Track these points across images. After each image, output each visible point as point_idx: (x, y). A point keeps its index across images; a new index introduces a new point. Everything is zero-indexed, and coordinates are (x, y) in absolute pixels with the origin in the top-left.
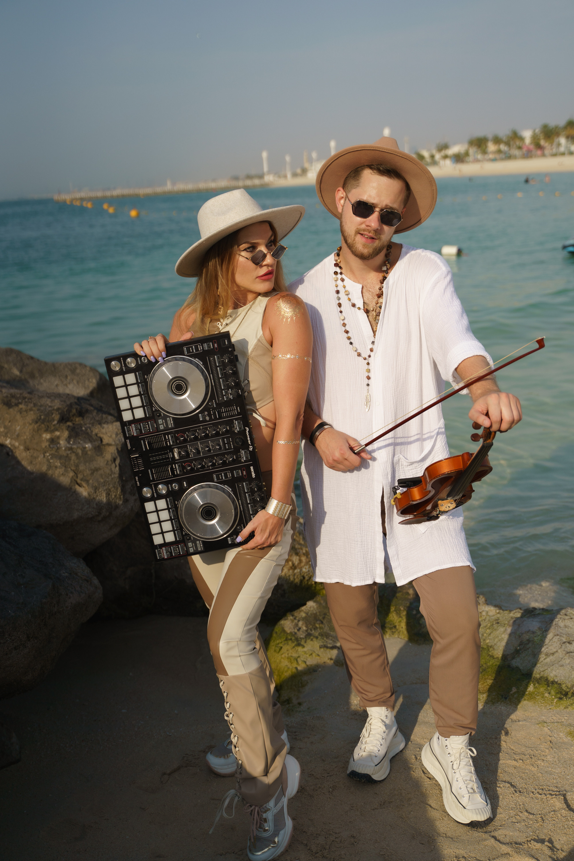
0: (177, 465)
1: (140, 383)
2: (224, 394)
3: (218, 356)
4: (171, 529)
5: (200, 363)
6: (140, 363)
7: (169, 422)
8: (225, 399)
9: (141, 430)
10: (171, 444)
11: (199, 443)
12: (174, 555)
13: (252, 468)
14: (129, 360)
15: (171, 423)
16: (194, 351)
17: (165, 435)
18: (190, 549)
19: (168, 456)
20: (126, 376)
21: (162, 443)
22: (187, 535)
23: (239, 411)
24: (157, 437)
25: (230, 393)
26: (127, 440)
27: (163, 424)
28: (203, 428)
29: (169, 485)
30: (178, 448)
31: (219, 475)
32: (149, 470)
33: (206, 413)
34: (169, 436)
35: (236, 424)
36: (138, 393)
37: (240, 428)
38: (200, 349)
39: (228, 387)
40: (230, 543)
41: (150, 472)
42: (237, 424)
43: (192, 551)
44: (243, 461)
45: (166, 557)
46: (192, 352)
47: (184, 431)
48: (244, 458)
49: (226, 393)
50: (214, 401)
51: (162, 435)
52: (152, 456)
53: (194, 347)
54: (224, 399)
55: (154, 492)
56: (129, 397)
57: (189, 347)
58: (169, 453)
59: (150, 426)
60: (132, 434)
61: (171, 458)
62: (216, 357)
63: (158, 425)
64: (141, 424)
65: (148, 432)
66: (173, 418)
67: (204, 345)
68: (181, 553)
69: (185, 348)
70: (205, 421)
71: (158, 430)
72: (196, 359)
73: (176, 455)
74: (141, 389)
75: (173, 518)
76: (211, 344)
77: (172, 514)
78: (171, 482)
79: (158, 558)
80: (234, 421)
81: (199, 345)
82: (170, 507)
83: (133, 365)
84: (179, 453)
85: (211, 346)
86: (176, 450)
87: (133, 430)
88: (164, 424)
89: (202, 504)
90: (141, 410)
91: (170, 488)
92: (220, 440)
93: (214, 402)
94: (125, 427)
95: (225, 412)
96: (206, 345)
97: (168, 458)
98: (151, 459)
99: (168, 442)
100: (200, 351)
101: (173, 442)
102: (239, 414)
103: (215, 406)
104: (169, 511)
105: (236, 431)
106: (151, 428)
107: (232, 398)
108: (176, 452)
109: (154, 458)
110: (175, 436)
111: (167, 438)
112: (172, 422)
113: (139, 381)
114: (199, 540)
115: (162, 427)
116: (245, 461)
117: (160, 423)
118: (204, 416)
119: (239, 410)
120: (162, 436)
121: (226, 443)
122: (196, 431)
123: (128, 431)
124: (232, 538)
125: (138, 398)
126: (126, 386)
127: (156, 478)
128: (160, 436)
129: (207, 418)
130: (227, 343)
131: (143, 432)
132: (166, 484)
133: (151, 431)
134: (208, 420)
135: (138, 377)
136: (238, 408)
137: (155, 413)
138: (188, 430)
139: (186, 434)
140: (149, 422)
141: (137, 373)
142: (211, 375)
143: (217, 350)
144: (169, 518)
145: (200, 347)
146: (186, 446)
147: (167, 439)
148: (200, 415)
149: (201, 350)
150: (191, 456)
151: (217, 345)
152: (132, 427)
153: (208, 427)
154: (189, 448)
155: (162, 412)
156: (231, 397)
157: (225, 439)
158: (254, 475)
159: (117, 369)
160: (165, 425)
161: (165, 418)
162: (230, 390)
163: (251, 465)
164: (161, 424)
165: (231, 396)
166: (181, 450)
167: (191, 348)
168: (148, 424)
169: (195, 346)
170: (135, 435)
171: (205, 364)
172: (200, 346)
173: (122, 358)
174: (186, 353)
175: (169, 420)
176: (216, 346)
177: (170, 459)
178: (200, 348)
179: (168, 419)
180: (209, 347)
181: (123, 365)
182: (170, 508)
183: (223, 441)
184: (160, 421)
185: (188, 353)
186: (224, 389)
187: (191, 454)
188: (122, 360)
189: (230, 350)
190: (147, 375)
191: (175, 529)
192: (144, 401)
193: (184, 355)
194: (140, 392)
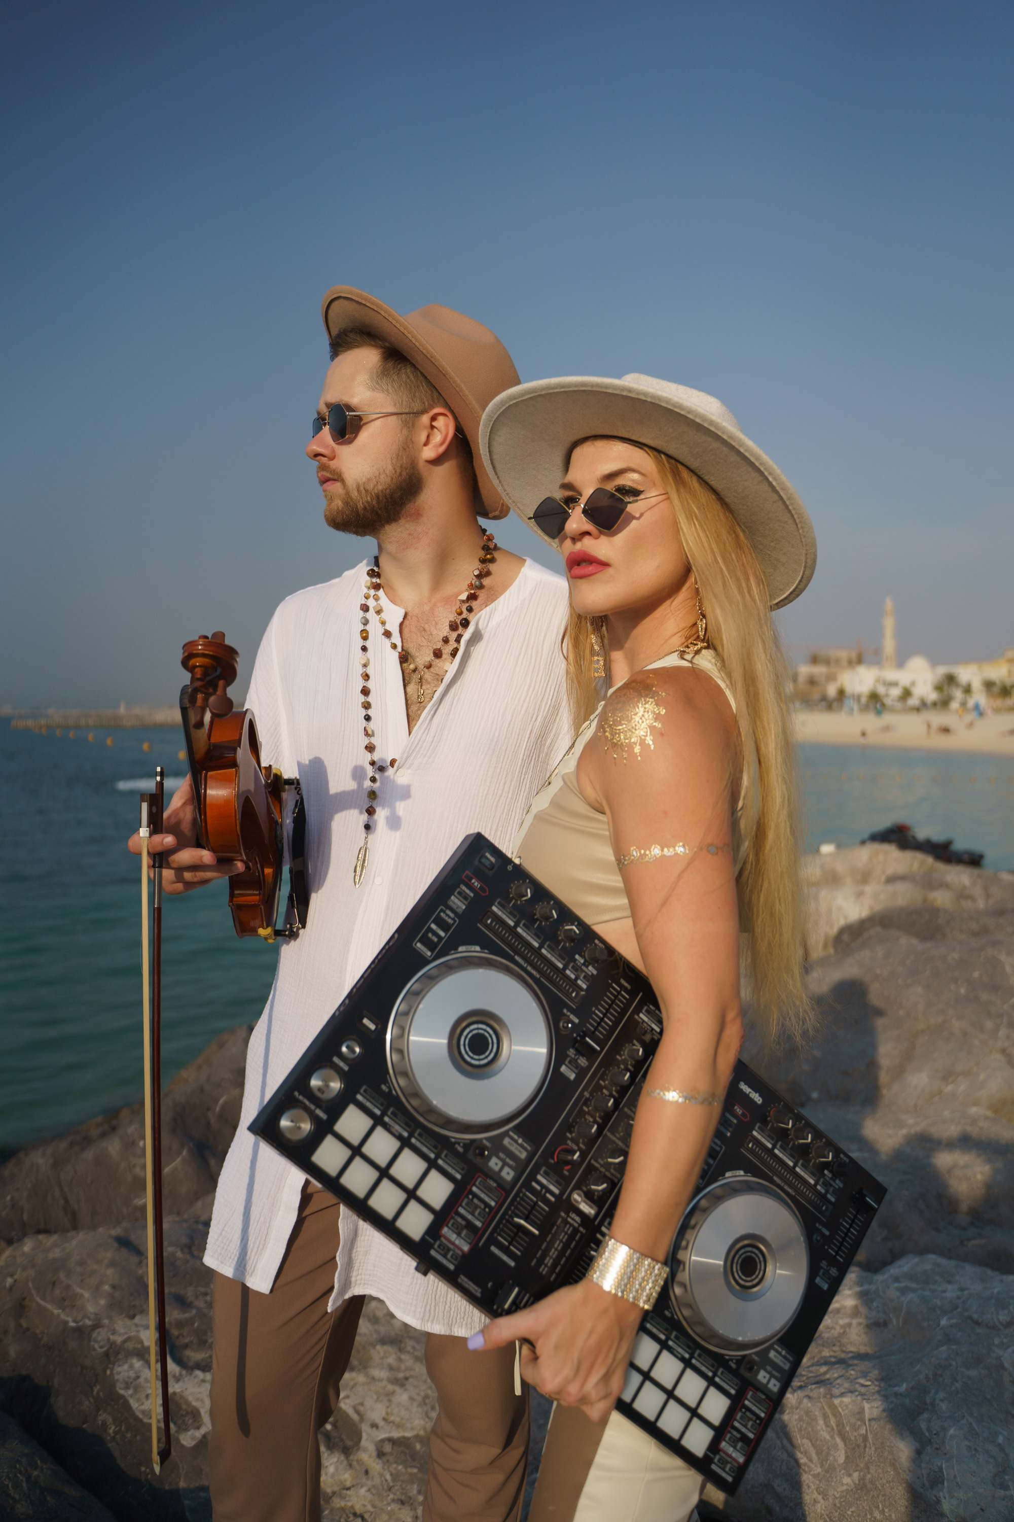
1: (384, 1113)
2: (573, 976)
3: (500, 903)
4: (704, 1384)
5: (475, 950)
6: (346, 1068)
7: (514, 1148)
8: (584, 986)
9: (470, 1226)
10: (556, 1191)
11: (609, 1134)
12: (751, 1436)
13: (743, 1086)
14: (315, 1082)
15: (519, 1148)
16: (442, 934)
17: (527, 1185)
18: (771, 1386)
19: (571, 1225)
20: (340, 1127)
21: (537, 1211)
22: (740, 1361)
23: (629, 987)
24: (516, 1208)
25: (584, 964)
26: (459, 1280)
27: (505, 1164)
28: (591, 1094)
30: (577, 1187)
33: (571, 1052)
34: (539, 1177)
35: (644, 1021)
36: (396, 1144)
38: (450, 921)
39: (568, 956)
40: (826, 1288)
42: (646, 1019)
43: (777, 1385)
45: (741, 1460)
46: (439, 942)
47: (559, 1138)
49: (576, 970)
50: (565, 1011)
51: (524, 1190)
52: (541, 1261)
53: (433, 926)
54: (581, 989)
56: (384, 1173)
57: (425, 935)
58: (568, 1216)
59: (483, 1196)
60: (460, 1253)
61: (580, 1225)
62: (494, 908)
63: (495, 1176)
64: (461, 1210)
65: (489, 1213)
66: (516, 1129)
67: (451, 903)
68: (763, 1415)
69: (419, 945)
70: (581, 1073)
71: (504, 1188)
72: (461, 949)
73: (587, 1208)
74: (397, 1128)
75: (688, 1357)
76: (464, 888)
77: (681, 1351)
79: (728, 1477)
80: (636, 1017)
81: (442, 911)
82: (662, 1338)
83: (336, 1085)
84: (589, 1196)
85: (467, 891)
86: (576, 1196)
87: (453, 1243)
88: (508, 1160)
89: (722, 1263)
93: (569, 1013)
94: (433, 1253)
95: (605, 1015)
96: (456, 901)
97: (576, 1231)
98: (543, 1270)
99: (548, 1195)
100: (453, 924)
101: (557, 1183)
102: (633, 994)
103: (576, 1021)
104: (670, 1350)
106: (487, 1199)
107: (595, 972)
108: (579, 1199)
109: (549, 1261)
110: (549, 1166)
111: (538, 1188)
112: (520, 1141)
113: (378, 1112)
114: (771, 1347)
115: (508, 1174)
117: (497, 1168)
118: (574, 1063)
119: (626, 984)
120: (525, 1195)
122: (581, 1113)
123: (445, 1256)
124: (823, 1274)
125: (408, 1156)
126: (356, 1151)
128: (522, 1199)
129: (583, 1062)
130: (493, 859)
131: (479, 1224)
133: (493, 1204)
134: (587, 1063)
135: (368, 1104)
136: (622, 981)
137: (470, 1155)
138: (568, 1126)
139: (567, 1138)
140: (474, 1189)
141: (359, 1097)
142: (517, 958)
143: (484, 891)
144: (681, 1366)
145: (447, 915)
146: (590, 1169)
147: (541, 1190)
148: (563, 1069)
149: (453, 919)
150: (616, 1177)
151: (479, 879)
152: (447, 1239)
153: (598, 1081)
154: (597, 1165)
155: (481, 1140)
156: (591, 970)
158: (757, 1098)
159: (306, 1126)
160: (511, 1162)
161: (497, 1146)
162: (577, 957)
164: (502, 1169)
165: (590, 968)
166: (586, 1187)
167: (430, 935)
168: (475, 1196)
169: (434, 922)
170: (466, 1248)
171: (486, 944)
172: (444, 912)
173: (296, 1094)
174: (429, 953)
175: (511, 1141)
176: (476, 883)
177: (581, 1229)
178: (448, 917)
179: (506, 1141)
180: (466, 898)
181: (312, 1107)
182: (668, 1338)
184: (494, 1164)
185: (432, 950)
186: (565, 967)
187: (612, 1174)
188: (301, 1098)
189: (510, 868)
190: (385, 1082)
191: (710, 1374)
192: (424, 1149)
193: (428, 962)
194: (399, 1137)
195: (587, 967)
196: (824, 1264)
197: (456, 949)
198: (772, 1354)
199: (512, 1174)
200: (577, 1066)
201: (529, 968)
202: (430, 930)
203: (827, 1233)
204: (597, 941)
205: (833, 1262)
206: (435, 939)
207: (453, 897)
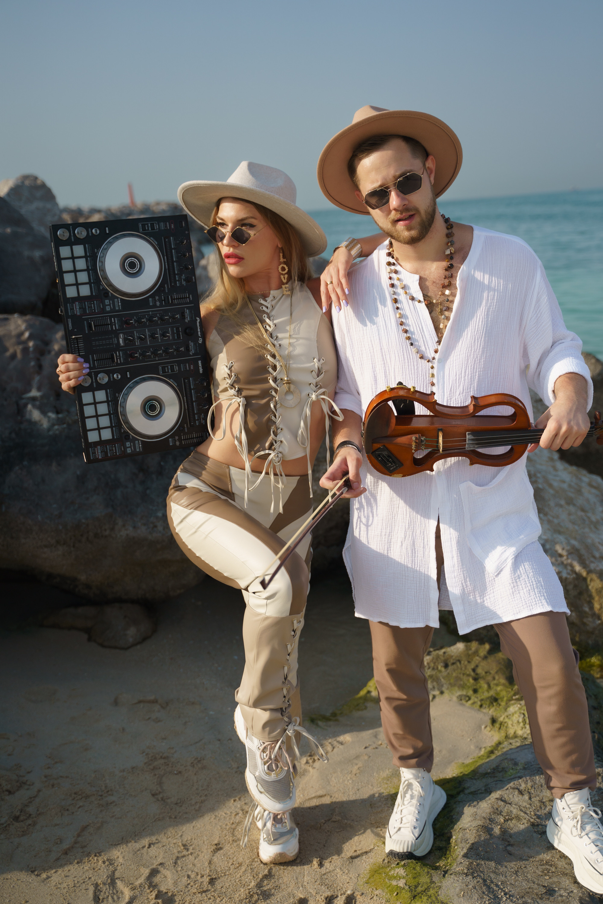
0: (121, 352)
2: (177, 279)
3: (174, 238)
4: (109, 425)
5: (155, 243)
6: (90, 233)
7: (116, 304)
8: (178, 285)
9: (84, 310)
10: (117, 328)
11: (147, 330)
12: (109, 455)
13: (200, 362)
14: (79, 229)
15: (118, 305)
16: (150, 229)
17: (111, 317)
18: (128, 449)
19: (113, 341)
20: (74, 247)
21: (107, 327)
22: (126, 432)
23: (191, 299)
24: (102, 319)
25: (184, 279)
26: (69, 319)
28: (152, 314)
29: (111, 375)
30: (124, 333)
31: (165, 367)
32: (90, 356)
33: (157, 298)
34: (116, 319)
35: (186, 312)
36: (85, 268)
37: (191, 318)
39: (181, 272)
40: (171, 444)
41: (91, 358)
42: (188, 313)
43: (130, 451)
44: (191, 353)
45: (100, 457)
46: (147, 230)
47: (131, 316)
48: (193, 350)
49: (180, 278)
50: (166, 285)
51: (108, 317)
52: (95, 340)
53: (149, 225)
54: (176, 285)
55: (94, 381)
56: (75, 271)
57: (145, 225)
58: (114, 338)
59: (96, 306)
60: (75, 313)
61: (115, 344)
62: (171, 238)
63: (105, 306)
64: (86, 303)
65: (93, 312)
66: (122, 299)
67: (160, 224)
68: (118, 454)
69: (141, 225)
70: (155, 306)
71: (103, 311)
72: (151, 238)
73: (121, 341)
74: (89, 264)
75: (112, 412)
76: (168, 224)
77: (111, 408)
78: (114, 372)
79: (92, 458)
80: (186, 309)
81: (156, 223)
82: (110, 399)
83: (83, 236)
84: (125, 340)
85: (168, 226)
86: (121, 335)
87: (76, 309)
88: (111, 305)
89: (146, 397)
90: (88, 286)
91: (112, 378)
92: (170, 329)
93: (166, 287)
94: (68, 305)
95: (176, 299)
96: (162, 225)
97: (112, 344)
98: (94, 343)
99: (114, 326)
100: (156, 229)
101: (119, 326)
102: (191, 302)
103: (167, 291)
104: (108, 405)
105: (186, 321)
106: (96, 308)
107: (185, 285)
108: (121, 337)
109: (97, 343)
110: (121, 319)
111: (113, 321)
112: (120, 304)
113: (88, 255)
114: (138, 440)
115: (108, 309)
116: (194, 355)
117: (106, 303)
118: (155, 301)
119: (191, 298)
120: (107, 319)
121: (175, 333)
122: (144, 317)
123: (71, 309)
124: (174, 440)
125: (85, 274)
126: (73, 258)
127: (97, 366)
128: (106, 319)
129: (158, 304)
130: (184, 226)
131: (87, 312)
132: (108, 373)
133: (97, 311)
135: (87, 250)
136: (191, 296)
137: (102, 293)
138: (136, 314)
139: (134, 318)
140: (95, 302)
141: (87, 245)
142: (165, 256)
143: (173, 230)
144: (107, 412)
146: (133, 332)
147: (113, 323)
148: (150, 299)
151: (174, 226)
152: (75, 305)
153: (158, 313)
154: (135, 334)
155: (109, 291)
156: (184, 283)
157: (175, 329)
158: (201, 371)
159: (65, 238)
160: (112, 307)
161: (112, 298)
162: (183, 275)
163: (199, 359)
164: (108, 305)
166: (127, 336)
167: (146, 226)
168: (94, 304)
169: (151, 225)
170: (78, 314)
171: (160, 244)
172: (156, 225)
173: (71, 227)
174: (141, 230)
178: (156, 227)
179: (116, 300)
180: (166, 227)
181: (72, 235)
182: (110, 401)
183: (172, 331)
184: (107, 302)
185: (143, 230)
186: (177, 274)
187: (137, 342)
188: (71, 229)
189: (187, 232)
190: (98, 249)
191: (113, 425)
192: (91, 277)
193: (139, 232)
194: (88, 267)
195: (184, 281)
196: (177, 438)
197: (150, 237)
198: (137, 442)
199: (109, 309)
200: (155, 303)
201: (166, 263)
202: (147, 224)
203: (186, 431)
204: (193, 277)
205: (180, 440)
206: (147, 229)
207: (162, 223)
